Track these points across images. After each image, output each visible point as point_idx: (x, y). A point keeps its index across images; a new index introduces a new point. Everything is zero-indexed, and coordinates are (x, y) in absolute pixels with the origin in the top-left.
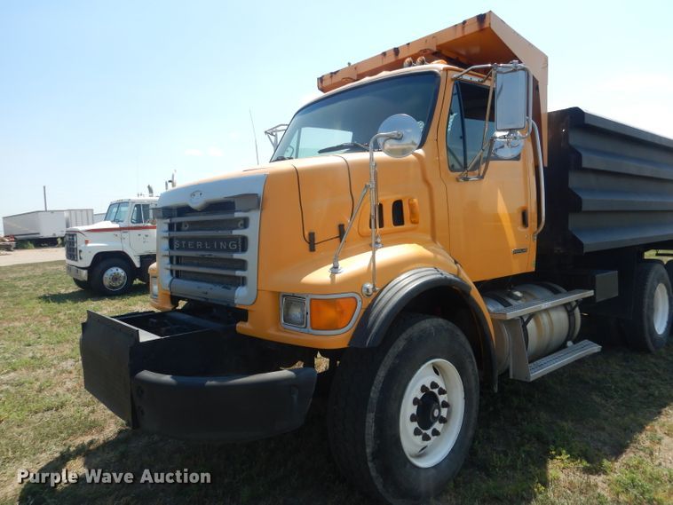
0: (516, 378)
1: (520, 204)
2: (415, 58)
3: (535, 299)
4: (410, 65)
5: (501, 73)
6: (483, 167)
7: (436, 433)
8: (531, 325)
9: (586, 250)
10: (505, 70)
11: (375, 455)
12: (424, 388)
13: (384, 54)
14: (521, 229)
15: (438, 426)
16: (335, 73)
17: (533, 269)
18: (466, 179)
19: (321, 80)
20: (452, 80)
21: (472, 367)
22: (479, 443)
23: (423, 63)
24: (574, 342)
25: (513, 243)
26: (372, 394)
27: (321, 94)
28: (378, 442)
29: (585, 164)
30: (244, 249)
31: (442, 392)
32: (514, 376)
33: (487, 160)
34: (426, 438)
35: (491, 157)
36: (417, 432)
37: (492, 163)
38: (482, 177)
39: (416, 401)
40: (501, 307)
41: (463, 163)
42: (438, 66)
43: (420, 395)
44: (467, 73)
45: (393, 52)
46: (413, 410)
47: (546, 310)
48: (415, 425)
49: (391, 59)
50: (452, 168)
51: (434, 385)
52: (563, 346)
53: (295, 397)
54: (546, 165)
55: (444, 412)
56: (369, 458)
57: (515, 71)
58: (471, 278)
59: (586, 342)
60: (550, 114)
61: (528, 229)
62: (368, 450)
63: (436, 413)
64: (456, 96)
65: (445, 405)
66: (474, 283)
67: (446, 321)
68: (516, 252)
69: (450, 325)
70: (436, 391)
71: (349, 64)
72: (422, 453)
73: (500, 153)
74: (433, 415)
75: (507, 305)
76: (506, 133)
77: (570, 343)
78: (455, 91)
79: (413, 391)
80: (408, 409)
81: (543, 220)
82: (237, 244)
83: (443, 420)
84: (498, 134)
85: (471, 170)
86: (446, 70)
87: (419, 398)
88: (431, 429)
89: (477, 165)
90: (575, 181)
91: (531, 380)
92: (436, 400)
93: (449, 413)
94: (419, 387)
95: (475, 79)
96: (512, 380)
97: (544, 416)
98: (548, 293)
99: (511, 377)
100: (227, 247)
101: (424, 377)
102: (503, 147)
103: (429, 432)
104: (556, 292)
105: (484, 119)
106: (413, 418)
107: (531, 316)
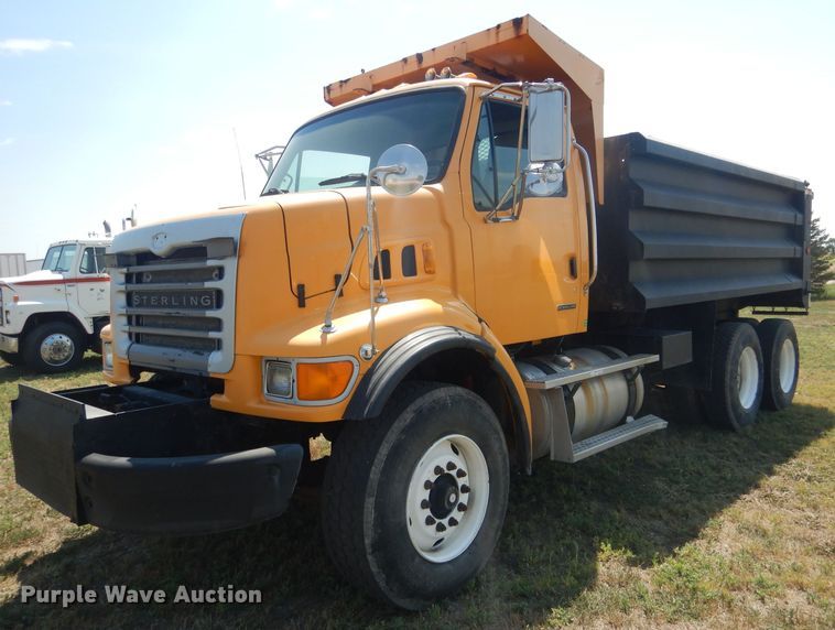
0: (558, 459)
1: (571, 249)
2: (438, 68)
3: (588, 365)
4: (433, 77)
5: (535, 92)
6: (517, 206)
7: (453, 522)
8: (579, 397)
9: (648, 307)
10: (539, 90)
11: (376, 547)
12: (438, 470)
13: (405, 60)
14: (567, 280)
15: (456, 514)
16: (346, 81)
17: (585, 330)
18: (496, 220)
19: (328, 89)
20: (480, 98)
21: (500, 443)
22: (514, 537)
23: (448, 76)
24: (635, 419)
25: (558, 298)
26: (371, 476)
27: (329, 109)
28: (379, 531)
29: (648, 202)
30: (219, 305)
31: (461, 474)
32: (555, 456)
33: (520, 199)
34: (441, 528)
35: (524, 194)
36: (429, 521)
37: (526, 201)
38: (517, 218)
39: (427, 485)
40: (542, 375)
41: (493, 199)
42: (465, 80)
43: (433, 478)
44: (499, 89)
45: (415, 59)
46: (426, 495)
47: (599, 378)
48: (428, 512)
49: (413, 67)
50: (479, 207)
51: (451, 466)
52: (622, 422)
53: (276, 478)
54: (602, 202)
55: (464, 498)
56: (369, 550)
57: (550, 90)
58: (499, 340)
59: (651, 417)
60: (607, 142)
61: (577, 280)
62: (367, 541)
63: (452, 498)
64: (486, 119)
65: (465, 489)
66: (505, 346)
67: (467, 390)
68: (560, 308)
69: (472, 395)
70: (454, 473)
71: (363, 71)
72: (438, 546)
73: (535, 189)
74: (449, 502)
75: (549, 372)
76: (541, 166)
77: (630, 419)
78: (484, 113)
79: (424, 472)
80: (417, 493)
81: (595, 269)
82: (211, 299)
83: (462, 508)
84: (534, 166)
85: (501, 209)
86: (474, 86)
87: (433, 481)
88: (448, 518)
89: (509, 204)
90: (635, 222)
91: (576, 461)
92: (454, 483)
93: (471, 500)
94: (432, 468)
95: (510, 98)
96: (555, 462)
97: (595, 505)
98: (604, 358)
99: (552, 459)
100: (199, 303)
101: (438, 456)
102: (539, 181)
103: (445, 521)
104: (614, 357)
105: (517, 147)
106: (424, 505)
107: (577, 385)
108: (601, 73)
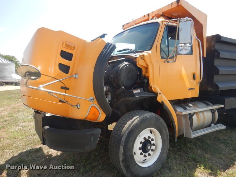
0: (186, 137)
1: (194, 71)
2: (153, 18)
3: (199, 107)
4: (151, 20)
5: (182, 22)
6: (175, 58)
7: (149, 155)
8: (195, 117)
9: (220, 90)
10: (183, 21)
11: (124, 161)
12: (145, 138)
13: (144, 16)
14: (192, 80)
15: (150, 152)
16: (128, 23)
17: (198, 96)
18: (168, 62)
19: (124, 26)
20: (165, 25)
21: (166, 131)
22: (171, 160)
23: (156, 19)
24: (215, 125)
25: (188, 86)
26: (122, 139)
27: (124, 30)
28: (124, 156)
29: (221, 56)
31: (153, 140)
32: (186, 136)
33: (176, 56)
34: (145, 156)
35: (177, 54)
36: (141, 154)
37: (178, 56)
38: (175, 61)
39: (141, 143)
40: (182, 110)
41: (167, 55)
42: (160, 20)
43: (143, 141)
44: (170, 22)
45: (147, 15)
46: (140, 146)
47: (202, 112)
48: (141, 151)
49: (147, 18)
50: (162, 58)
51: (149, 137)
52: (210, 125)
53: (92, 138)
54: (205, 56)
55: (153, 147)
56: (121, 162)
57: (187, 21)
58: (167, 99)
59: (220, 124)
60: (208, 38)
61: (196, 80)
62: (120, 159)
63: (149, 147)
64: (166, 32)
65: (154, 145)
66: (169, 101)
67: (155, 114)
68: (189, 89)
69: (157, 116)
70: (150, 139)
71: (133, 20)
72: (144, 161)
73: (181, 52)
75: (185, 109)
76: (183, 45)
77: (213, 125)
78: (166, 29)
79: (139, 140)
80: (137, 145)
81: (202, 77)
83: (152, 150)
84: (181, 45)
85: (169, 58)
86: (163, 21)
87: (143, 142)
88: (148, 153)
89: (173, 57)
90: (217, 63)
91: (192, 138)
92: (150, 143)
93: (156, 148)
94: (143, 138)
95: (174, 24)
96: (185, 137)
97: (199, 151)
98: (204, 105)
99: (185, 136)
101: (145, 134)
102: (182, 50)
103: (147, 154)
104: (208, 105)
105: (175, 39)
106: (140, 149)
107: (194, 114)
108: (206, 16)
